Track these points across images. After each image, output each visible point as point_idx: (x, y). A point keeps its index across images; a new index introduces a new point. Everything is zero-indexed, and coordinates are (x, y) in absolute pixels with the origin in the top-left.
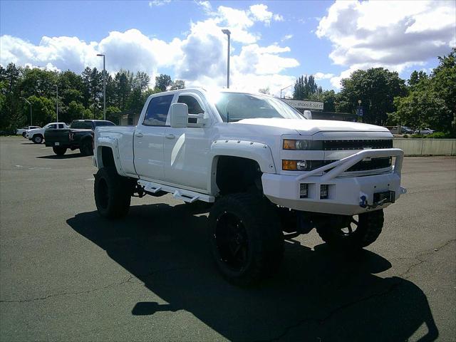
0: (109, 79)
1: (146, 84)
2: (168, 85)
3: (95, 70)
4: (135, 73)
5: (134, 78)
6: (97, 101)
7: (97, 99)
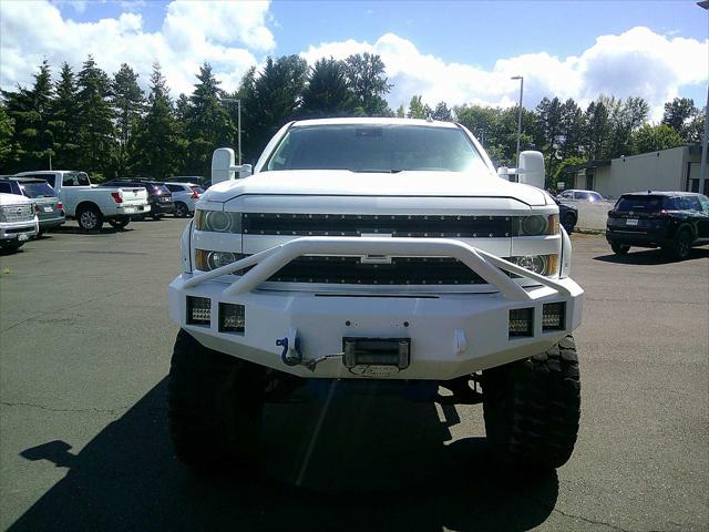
0: (577, 114)
1: (641, 117)
2: (687, 116)
3: (556, 100)
4: (625, 102)
5: (621, 109)
6: (555, 150)
7: (555, 146)
